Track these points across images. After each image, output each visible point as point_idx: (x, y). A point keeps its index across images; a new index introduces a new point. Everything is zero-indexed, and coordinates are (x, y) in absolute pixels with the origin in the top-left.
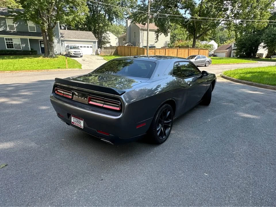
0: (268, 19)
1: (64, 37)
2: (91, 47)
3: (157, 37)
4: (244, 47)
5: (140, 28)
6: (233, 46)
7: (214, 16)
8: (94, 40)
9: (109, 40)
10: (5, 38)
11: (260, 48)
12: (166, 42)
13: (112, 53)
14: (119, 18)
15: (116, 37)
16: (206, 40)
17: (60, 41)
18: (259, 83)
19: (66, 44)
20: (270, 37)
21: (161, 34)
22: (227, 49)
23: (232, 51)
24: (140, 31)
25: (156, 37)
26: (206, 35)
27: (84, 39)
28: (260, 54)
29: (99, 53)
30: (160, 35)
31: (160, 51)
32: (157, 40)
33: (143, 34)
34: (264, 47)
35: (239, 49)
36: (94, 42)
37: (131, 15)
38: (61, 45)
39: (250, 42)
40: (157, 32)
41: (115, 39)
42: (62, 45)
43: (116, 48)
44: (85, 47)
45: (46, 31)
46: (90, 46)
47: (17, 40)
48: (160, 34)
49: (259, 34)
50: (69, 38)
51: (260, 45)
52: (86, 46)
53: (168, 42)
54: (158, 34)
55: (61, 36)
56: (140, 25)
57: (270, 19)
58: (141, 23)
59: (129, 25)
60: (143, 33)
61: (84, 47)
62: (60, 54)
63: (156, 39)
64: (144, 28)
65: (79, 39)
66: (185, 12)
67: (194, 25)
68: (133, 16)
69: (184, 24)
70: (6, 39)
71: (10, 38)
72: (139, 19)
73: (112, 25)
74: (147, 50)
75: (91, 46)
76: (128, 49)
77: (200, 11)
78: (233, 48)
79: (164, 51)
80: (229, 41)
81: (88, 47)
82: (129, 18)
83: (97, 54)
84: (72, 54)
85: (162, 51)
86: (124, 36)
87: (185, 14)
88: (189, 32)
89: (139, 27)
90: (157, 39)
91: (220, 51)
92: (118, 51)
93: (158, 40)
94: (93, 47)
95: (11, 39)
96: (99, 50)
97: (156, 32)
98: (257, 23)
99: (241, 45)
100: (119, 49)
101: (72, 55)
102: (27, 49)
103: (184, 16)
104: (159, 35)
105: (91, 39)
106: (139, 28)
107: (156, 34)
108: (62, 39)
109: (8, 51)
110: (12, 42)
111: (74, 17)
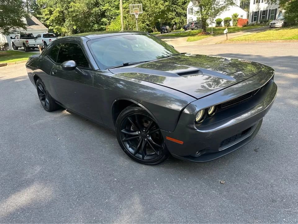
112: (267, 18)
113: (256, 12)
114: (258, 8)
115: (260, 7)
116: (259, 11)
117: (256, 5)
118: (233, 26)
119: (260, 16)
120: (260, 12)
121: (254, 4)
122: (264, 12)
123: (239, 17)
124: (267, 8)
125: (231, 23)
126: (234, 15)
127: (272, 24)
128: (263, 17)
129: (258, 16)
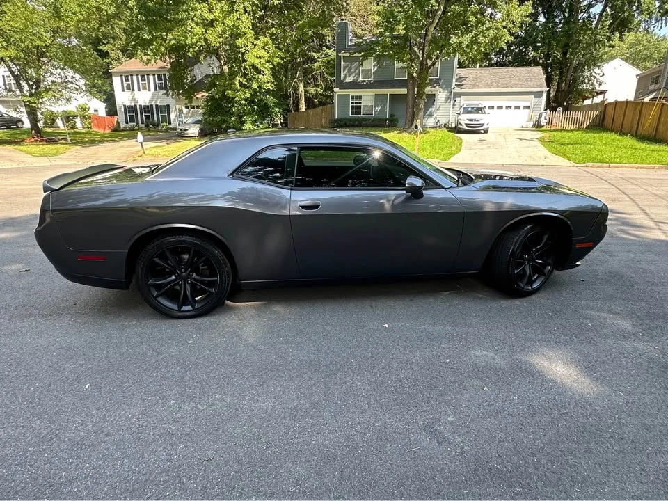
1: (463, 86)
2: (528, 107)
8: (539, 90)
9: (600, 85)
10: (351, 94)
13: (583, 123)
17: (452, 97)
19: (463, 101)
27: (512, 87)
29: (543, 122)
36: (538, 95)
38: (452, 103)
42: (454, 105)
43: (602, 109)
44: (511, 107)
45: (415, 75)
46: (522, 104)
47: (369, 97)
50: (474, 86)
52: (513, 104)
55: (456, 85)
61: (507, 107)
62: (445, 126)
65: (498, 87)
70: (353, 98)
71: (358, 94)
73: (622, 41)
75: (527, 104)
76: (635, 109)
81: (517, 108)
83: (538, 125)
84: (461, 125)
92: (606, 117)
94: (531, 108)
95: (360, 97)
96: (544, 115)
100: (609, 110)
101: (461, 127)
102: (381, 116)
105: (530, 87)
108: (458, 90)
109: (350, 119)
110: (360, 103)
111: (476, 35)
112: (156, 119)
113: (130, 107)
114: (134, 99)
115: (136, 97)
116: (135, 106)
117: (128, 93)
118: (84, 127)
119: (141, 114)
120: (138, 107)
121: (123, 91)
122: (147, 109)
123: (91, 111)
124: (151, 101)
125: (78, 121)
126: (79, 106)
127: (181, 130)
128: (147, 117)
129: (136, 114)
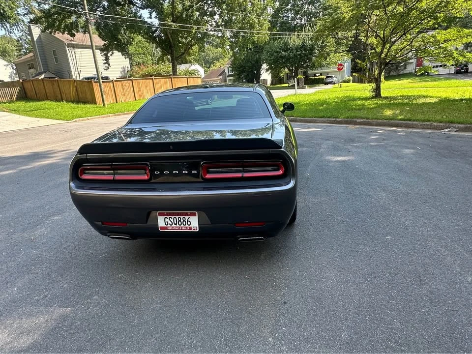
0: (268, 30)
3: (107, 59)
4: (244, 72)
5: (66, 42)
6: (226, 71)
7: (197, 23)
11: (263, 71)
12: (124, 69)
14: (10, 21)
15: (6, 63)
16: (190, 62)
18: (304, 117)
20: (272, 55)
21: (113, 53)
22: (219, 75)
23: (228, 78)
24: (67, 49)
25: (105, 60)
26: (189, 54)
28: (263, 80)
30: (111, 55)
31: (122, 85)
32: (107, 65)
33: (74, 54)
34: (267, 70)
35: (237, 75)
37: (39, 15)
39: (250, 64)
40: (105, 49)
41: (5, 67)
43: (21, 86)
48: (110, 53)
49: (258, 52)
51: (262, 67)
53: (126, 68)
54: (108, 53)
56: (65, 37)
57: (269, 29)
58: (66, 32)
59: (36, 37)
60: (73, 52)
63: (105, 64)
64: (73, 42)
66: (151, 15)
67: (168, 37)
68: (44, 17)
69: (150, 36)
72: (60, 25)
74: (100, 84)
76: (53, 84)
77: (172, 14)
78: (228, 74)
79: (129, 84)
80: (218, 64)
82: (35, 21)
85: (127, 84)
86: (30, 59)
87: (151, 18)
88: (162, 48)
89: (61, 40)
90: (107, 63)
91: (210, 79)
92: (28, 91)
93: (109, 64)
97: (102, 50)
98: (257, 36)
99: (238, 68)
100: (28, 86)
103: (149, 21)
104: (109, 55)
106: (63, 42)
107: (103, 54)
